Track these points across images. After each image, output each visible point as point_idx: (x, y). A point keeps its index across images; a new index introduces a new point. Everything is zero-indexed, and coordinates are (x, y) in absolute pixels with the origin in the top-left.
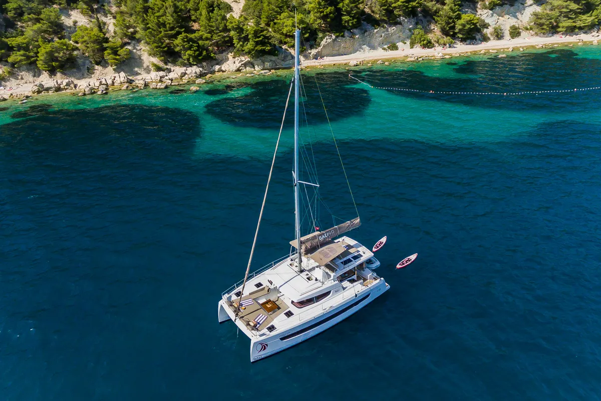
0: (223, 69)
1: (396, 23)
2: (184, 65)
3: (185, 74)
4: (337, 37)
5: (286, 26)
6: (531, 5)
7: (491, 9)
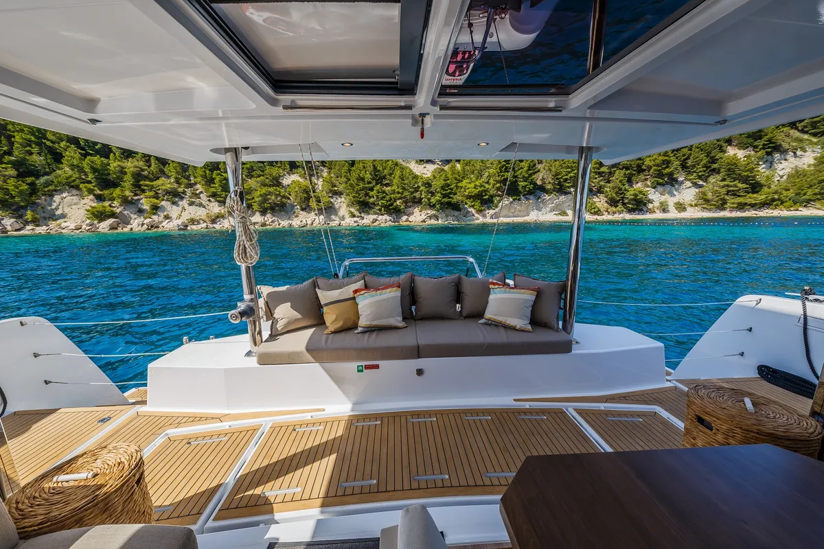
0: (410, 219)
1: (566, 193)
2: (376, 213)
3: (377, 220)
4: (514, 200)
5: (468, 188)
6: (690, 187)
7: (654, 188)
